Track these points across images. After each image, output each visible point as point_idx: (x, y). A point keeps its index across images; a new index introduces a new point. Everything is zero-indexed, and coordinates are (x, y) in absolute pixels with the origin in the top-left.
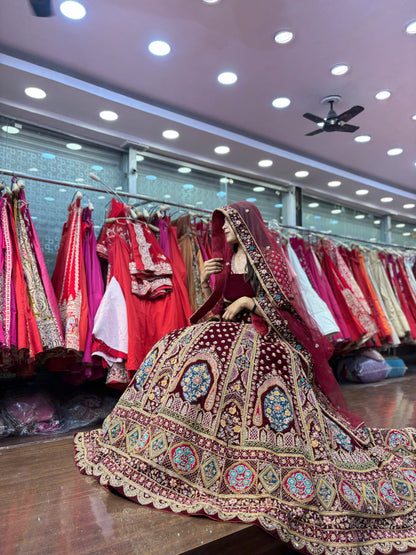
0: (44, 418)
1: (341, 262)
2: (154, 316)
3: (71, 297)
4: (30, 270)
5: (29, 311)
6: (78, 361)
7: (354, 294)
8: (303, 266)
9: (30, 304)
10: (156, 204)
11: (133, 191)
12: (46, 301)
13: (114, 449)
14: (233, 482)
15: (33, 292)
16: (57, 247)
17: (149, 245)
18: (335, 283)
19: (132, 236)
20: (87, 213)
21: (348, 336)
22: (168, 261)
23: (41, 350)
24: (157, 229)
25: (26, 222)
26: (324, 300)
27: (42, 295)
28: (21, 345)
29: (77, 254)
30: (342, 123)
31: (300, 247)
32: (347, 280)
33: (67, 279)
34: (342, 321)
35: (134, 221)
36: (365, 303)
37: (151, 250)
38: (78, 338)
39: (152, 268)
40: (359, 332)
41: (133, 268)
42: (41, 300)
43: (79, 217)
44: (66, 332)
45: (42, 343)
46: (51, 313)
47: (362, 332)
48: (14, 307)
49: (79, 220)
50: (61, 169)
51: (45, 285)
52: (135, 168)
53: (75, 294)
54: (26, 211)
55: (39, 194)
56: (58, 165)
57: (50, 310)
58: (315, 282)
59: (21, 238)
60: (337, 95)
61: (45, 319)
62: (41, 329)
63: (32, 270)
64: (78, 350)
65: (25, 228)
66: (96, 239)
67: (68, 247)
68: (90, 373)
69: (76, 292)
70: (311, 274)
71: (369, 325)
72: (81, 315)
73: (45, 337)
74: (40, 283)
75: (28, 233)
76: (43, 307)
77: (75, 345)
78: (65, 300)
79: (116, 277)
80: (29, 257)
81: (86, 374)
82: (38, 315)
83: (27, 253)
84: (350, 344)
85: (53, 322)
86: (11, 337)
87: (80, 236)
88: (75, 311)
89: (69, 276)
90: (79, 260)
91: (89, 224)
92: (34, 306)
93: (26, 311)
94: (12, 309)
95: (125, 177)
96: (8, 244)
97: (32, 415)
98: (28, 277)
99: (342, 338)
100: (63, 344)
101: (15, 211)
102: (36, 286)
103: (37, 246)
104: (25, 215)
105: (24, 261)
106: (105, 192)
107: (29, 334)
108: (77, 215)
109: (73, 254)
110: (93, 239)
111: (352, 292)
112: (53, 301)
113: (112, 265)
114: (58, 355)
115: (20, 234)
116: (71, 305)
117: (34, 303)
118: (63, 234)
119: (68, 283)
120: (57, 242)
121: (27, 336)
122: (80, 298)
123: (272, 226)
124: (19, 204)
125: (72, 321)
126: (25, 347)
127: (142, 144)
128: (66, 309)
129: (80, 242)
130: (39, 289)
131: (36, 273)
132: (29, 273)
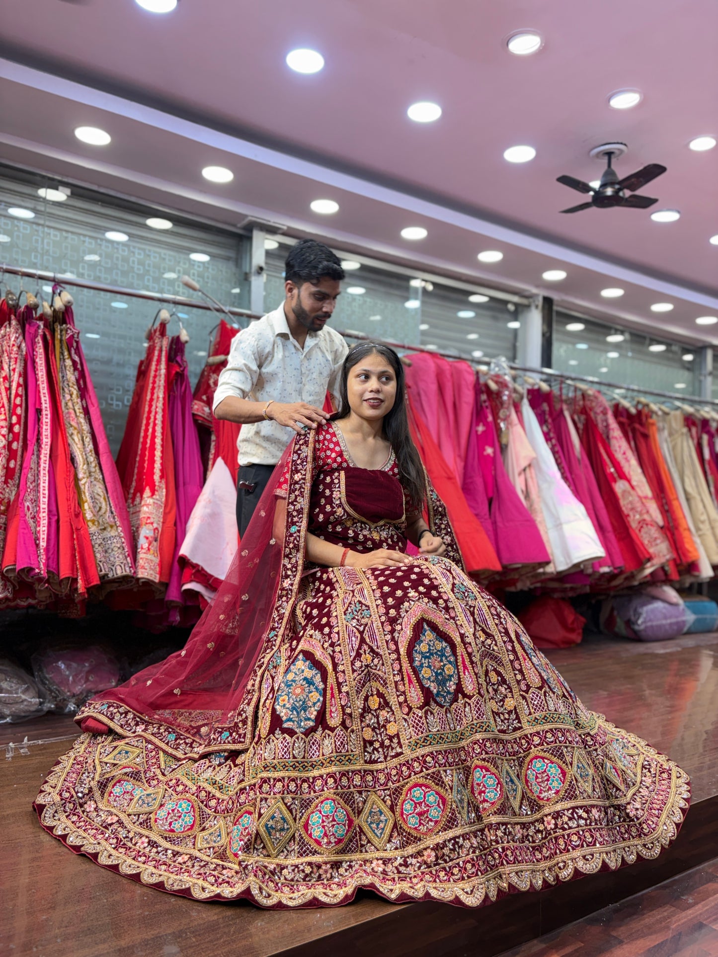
0: (102, 687)
1: (616, 432)
3: (147, 492)
4: (80, 446)
5: (77, 516)
6: (158, 596)
7: (634, 491)
8: (547, 438)
9: (80, 505)
12: (107, 499)
15: (84, 482)
16: (128, 399)
18: (604, 471)
20: (177, 347)
21: (620, 563)
23: (96, 582)
25: (74, 363)
26: (582, 501)
27: (99, 489)
28: (65, 572)
29: (159, 417)
30: (626, 193)
31: (545, 407)
32: (623, 463)
33: (142, 461)
34: (611, 536)
36: (652, 507)
38: (157, 560)
40: (639, 558)
42: (97, 497)
43: (164, 353)
44: (139, 550)
45: (99, 569)
46: (114, 518)
47: (644, 557)
48: (54, 509)
49: (163, 359)
50: (136, 266)
51: (104, 471)
52: (263, 264)
53: (155, 486)
54: (75, 344)
55: (98, 309)
56: (131, 259)
57: (112, 513)
58: (566, 468)
59: (66, 390)
60: (620, 141)
61: (105, 529)
62: (97, 546)
63: (84, 445)
64: (157, 580)
65: (74, 374)
66: (193, 390)
67: (145, 404)
68: (178, 618)
69: (157, 484)
70: (561, 453)
71: (657, 545)
72: (163, 523)
73: (103, 559)
74: (97, 468)
75: (78, 381)
76: (100, 508)
77: (151, 572)
78: (138, 495)
79: (223, 458)
80: (79, 423)
81: (171, 619)
82: (93, 522)
83: (76, 416)
84: (623, 576)
85: (116, 534)
86: (48, 559)
87: (165, 387)
88: (153, 516)
89: (145, 455)
90: (163, 428)
91: (180, 366)
92: (86, 506)
93: (73, 516)
94: (50, 512)
95: (244, 280)
96: (45, 400)
97: (83, 682)
98: (77, 457)
99: (609, 567)
100: (133, 571)
101: (57, 343)
102: (90, 473)
103: (92, 404)
104: (73, 351)
105: (71, 430)
106: (208, 309)
107: (77, 554)
108: (161, 351)
109: (152, 418)
110: (187, 392)
111: (633, 488)
112: (117, 498)
113: (218, 437)
114: (125, 587)
115: (65, 383)
116: (147, 505)
117: (86, 501)
118: (138, 380)
119: (144, 467)
120: (128, 391)
121: (74, 556)
122: (162, 492)
123: (497, 369)
124: (64, 332)
125: (148, 532)
126: (71, 575)
127: (274, 223)
128: (140, 511)
129: (164, 398)
130: (95, 479)
131: (91, 451)
132: (78, 451)
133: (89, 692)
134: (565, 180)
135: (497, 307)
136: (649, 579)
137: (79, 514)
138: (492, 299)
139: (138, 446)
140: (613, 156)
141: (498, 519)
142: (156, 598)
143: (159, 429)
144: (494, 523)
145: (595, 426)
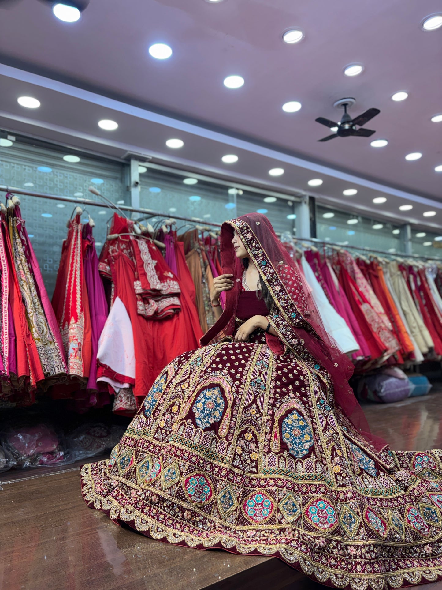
0: (48, 449)
1: (359, 275)
2: (162, 337)
3: (73, 320)
4: (28, 293)
5: (28, 336)
7: (374, 309)
8: (319, 280)
9: (30, 328)
10: (161, 218)
11: (136, 204)
12: (47, 325)
13: (124, 480)
14: (251, 513)
15: (32, 316)
16: (57, 266)
17: (155, 262)
18: (354, 298)
19: (136, 253)
20: (87, 230)
21: (368, 353)
22: (175, 279)
23: (42, 377)
24: (162, 245)
25: (22, 241)
26: (342, 316)
27: (42, 319)
28: (21, 372)
29: (78, 273)
30: (357, 127)
31: (316, 261)
32: (365, 293)
33: (68, 301)
34: (362, 338)
35: (137, 237)
36: (385, 319)
37: (157, 268)
38: (81, 363)
39: (158, 287)
40: (380, 350)
41: (138, 287)
42: (41, 324)
43: (79, 234)
44: (69, 357)
45: (44, 369)
46: (52, 337)
47: (383, 349)
48: (13, 332)
49: (79, 237)
50: (58, 184)
51: (44, 308)
52: (138, 180)
53: (77, 316)
54: (22, 229)
55: (35, 211)
56: (55, 179)
57: (51, 334)
58: (331, 297)
59: (18, 258)
60: (351, 97)
61: (46, 344)
62: (42, 355)
63: (31, 292)
64: (82, 376)
65: (22, 248)
66: (98, 257)
67: (68, 266)
68: (96, 400)
69: (79, 315)
70: (327, 289)
71: (390, 341)
72: (84, 339)
73: (46, 363)
74: (40, 306)
75: (25, 252)
76: (43, 331)
77: (78, 370)
78: (67, 323)
79: (120, 297)
80: (26, 278)
81: (91, 402)
82: (39, 340)
83: (25, 273)
84: (371, 362)
85: (54, 347)
86: (10, 364)
87: (81, 254)
88: (77, 335)
89: (70, 297)
90: (81, 280)
91: (90, 241)
92: (34, 330)
93: (26, 336)
94: (10, 334)
95: (127, 191)
96: (4, 264)
97: (35, 447)
98: (27, 299)
99: (362, 356)
100: (66, 370)
101: (11, 229)
102: (35, 309)
103: (35, 266)
104: (21, 234)
105: (22, 283)
106: (106, 206)
107: (29, 361)
108: (77, 232)
109: (74, 274)
110: (95, 258)
111: (372, 307)
112: (54, 324)
113: (116, 285)
114: (60, 382)
115: (17, 254)
116: (73, 328)
117: (34, 327)
118: (63, 253)
119: (69, 305)
120: (56, 261)
121: (27, 362)
122: (82, 320)
123: (285, 239)
124: (15, 222)
125: (74, 345)
126: (25, 374)
127: (144, 155)
128: (68, 333)
129: (81, 261)
130: (39, 313)
131: (35, 295)
132: (27, 296)
133: (39, 453)
134: (321, 120)
135: (282, 204)
136: (386, 363)
137: (29, 335)
138: (278, 199)
139: (65, 292)
140: (347, 106)
142: (81, 389)
143: (78, 281)
145: (346, 271)
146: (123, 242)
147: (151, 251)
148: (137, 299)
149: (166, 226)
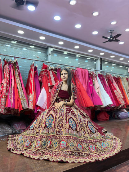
1: (114, 81)
3: (31, 94)
4: (19, 86)
5: (18, 98)
6: (33, 112)
7: (118, 92)
8: (102, 83)
9: (19, 96)
10: (56, 65)
11: (49, 60)
15: (20, 92)
16: (27, 77)
17: (54, 77)
19: (49, 75)
20: (36, 68)
21: (115, 105)
23: (22, 109)
24: (56, 72)
25: (18, 71)
26: (108, 94)
27: (22, 93)
28: (16, 108)
29: (33, 80)
30: (115, 39)
31: (101, 77)
32: (115, 87)
34: (114, 101)
35: (49, 70)
36: (121, 95)
37: (54, 79)
38: (32, 106)
41: (49, 84)
44: (29, 104)
46: (25, 98)
47: (120, 104)
48: (14, 96)
49: (33, 70)
50: (28, 54)
52: (50, 53)
54: (18, 68)
55: (22, 62)
58: (105, 88)
59: (16, 76)
60: (113, 30)
61: (23, 100)
62: (22, 103)
64: (32, 109)
66: (39, 75)
67: (30, 78)
70: (104, 85)
71: (122, 102)
72: (34, 99)
73: (23, 106)
74: (22, 90)
75: (18, 74)
76: (23, 96)
78: (29, 94)
79: (44, 87)
80: (19, 82)
81: (35, 116)
82: (21, 99)
83: (18, 80)
84: (116, 107)
85: (26, 101)
86: (13, 106)
87: (34, 75)
88: (32, 98)
89: (30, 87)
91: (36, 71)
95: (47, 56)
96: (13, 78)
100: (28, 108)
101: (15, 68)
103: (21, 78)
105: (17, 83)
106: (41, 61)
111: (117, 91)
112: (26, 95)
113: (43, 84)
114: (27, 110)
116: (31, 96)
118: (29, 74)
119: (30, 89)
121: (18, 105)
122: (33, 93)
123: (92, 71)
124: (16, 66)
125: (31, 101)
127: (52, 46)
128: (29, 97)
129: (34, 77)
133: (21, 129)
134: (103, 37)
135: (92, 60)
136: (121, 108)
138: (91, 58)
139: (29, 85)
141: (93, 97)
143: (33, 82)
144: (93, 98)
145: (110, 80)
146: (45, 72)
147: (53, 74)
148: (49, 88)
149: (58, 67)
